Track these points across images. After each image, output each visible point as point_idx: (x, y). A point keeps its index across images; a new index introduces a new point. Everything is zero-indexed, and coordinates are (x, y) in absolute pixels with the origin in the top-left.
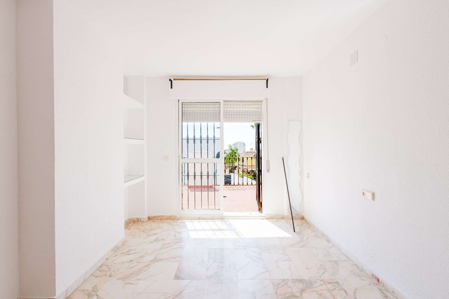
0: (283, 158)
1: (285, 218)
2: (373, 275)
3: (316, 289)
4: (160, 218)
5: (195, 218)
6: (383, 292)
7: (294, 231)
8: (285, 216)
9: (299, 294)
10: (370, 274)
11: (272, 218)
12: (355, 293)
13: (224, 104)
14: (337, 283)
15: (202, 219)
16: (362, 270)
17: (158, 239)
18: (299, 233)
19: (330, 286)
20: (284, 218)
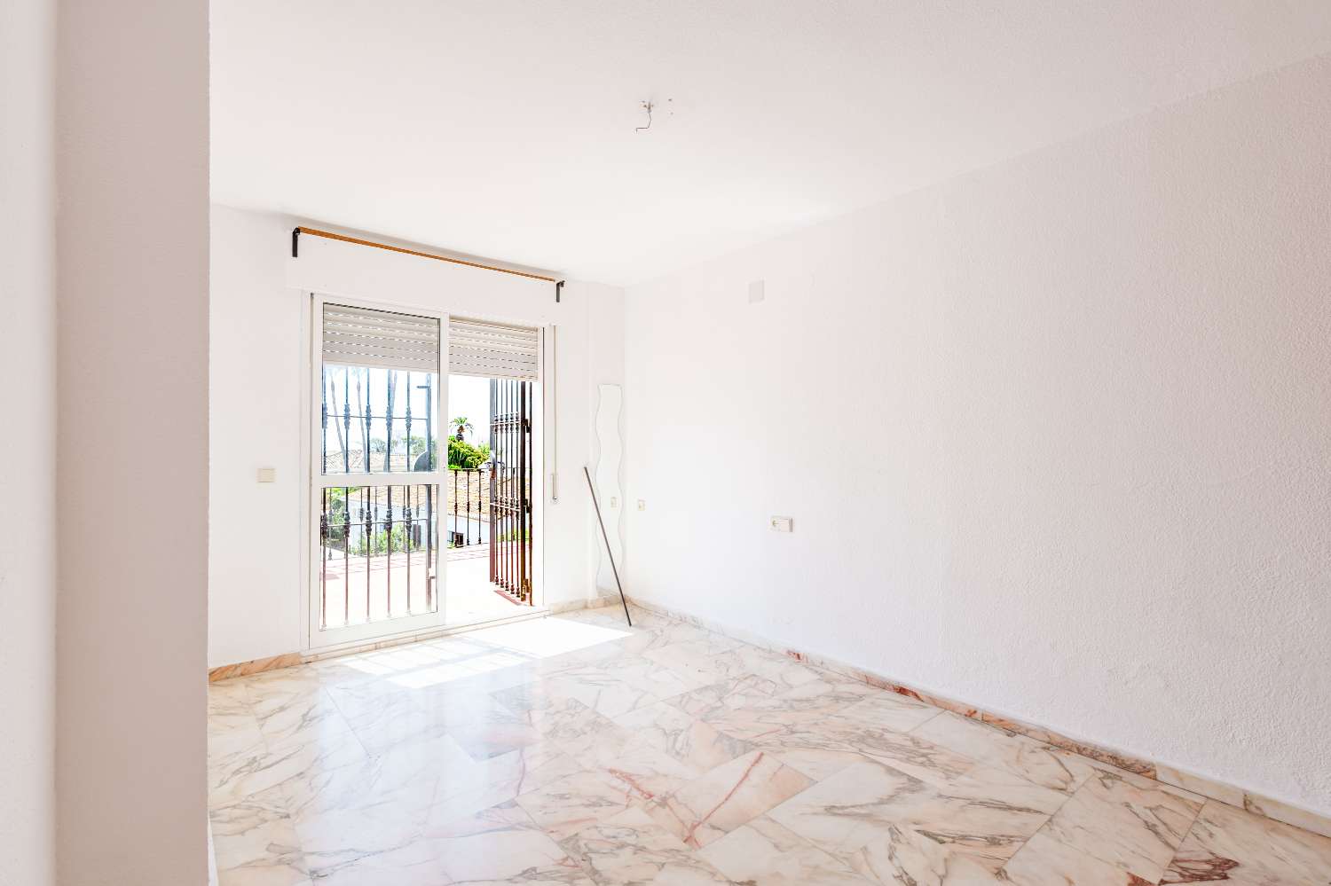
0: (586, 469)
1: (589, 605)
2: (789, 652)
3: (735, 691)
4: (239, 671)
5: (364, 648)
6: (811, 669)
7: (630, 625)
8: (589, 602)
9: (719, 704)
10: (784, 653)
11: (563, 612)
12: (782, 679)
13: (450, 326)
14: (754, 675)
15: (386, 647)
16: (770, 651)
17: (310, 714)
18: (641, 627)
19: (748, 681)
20: (586, 607)
